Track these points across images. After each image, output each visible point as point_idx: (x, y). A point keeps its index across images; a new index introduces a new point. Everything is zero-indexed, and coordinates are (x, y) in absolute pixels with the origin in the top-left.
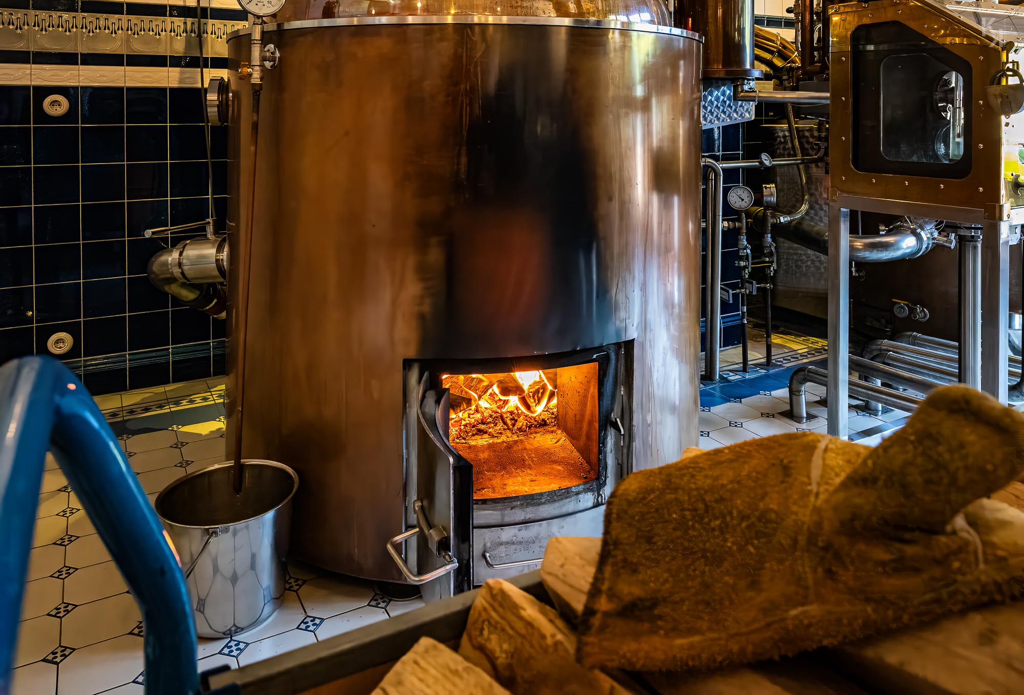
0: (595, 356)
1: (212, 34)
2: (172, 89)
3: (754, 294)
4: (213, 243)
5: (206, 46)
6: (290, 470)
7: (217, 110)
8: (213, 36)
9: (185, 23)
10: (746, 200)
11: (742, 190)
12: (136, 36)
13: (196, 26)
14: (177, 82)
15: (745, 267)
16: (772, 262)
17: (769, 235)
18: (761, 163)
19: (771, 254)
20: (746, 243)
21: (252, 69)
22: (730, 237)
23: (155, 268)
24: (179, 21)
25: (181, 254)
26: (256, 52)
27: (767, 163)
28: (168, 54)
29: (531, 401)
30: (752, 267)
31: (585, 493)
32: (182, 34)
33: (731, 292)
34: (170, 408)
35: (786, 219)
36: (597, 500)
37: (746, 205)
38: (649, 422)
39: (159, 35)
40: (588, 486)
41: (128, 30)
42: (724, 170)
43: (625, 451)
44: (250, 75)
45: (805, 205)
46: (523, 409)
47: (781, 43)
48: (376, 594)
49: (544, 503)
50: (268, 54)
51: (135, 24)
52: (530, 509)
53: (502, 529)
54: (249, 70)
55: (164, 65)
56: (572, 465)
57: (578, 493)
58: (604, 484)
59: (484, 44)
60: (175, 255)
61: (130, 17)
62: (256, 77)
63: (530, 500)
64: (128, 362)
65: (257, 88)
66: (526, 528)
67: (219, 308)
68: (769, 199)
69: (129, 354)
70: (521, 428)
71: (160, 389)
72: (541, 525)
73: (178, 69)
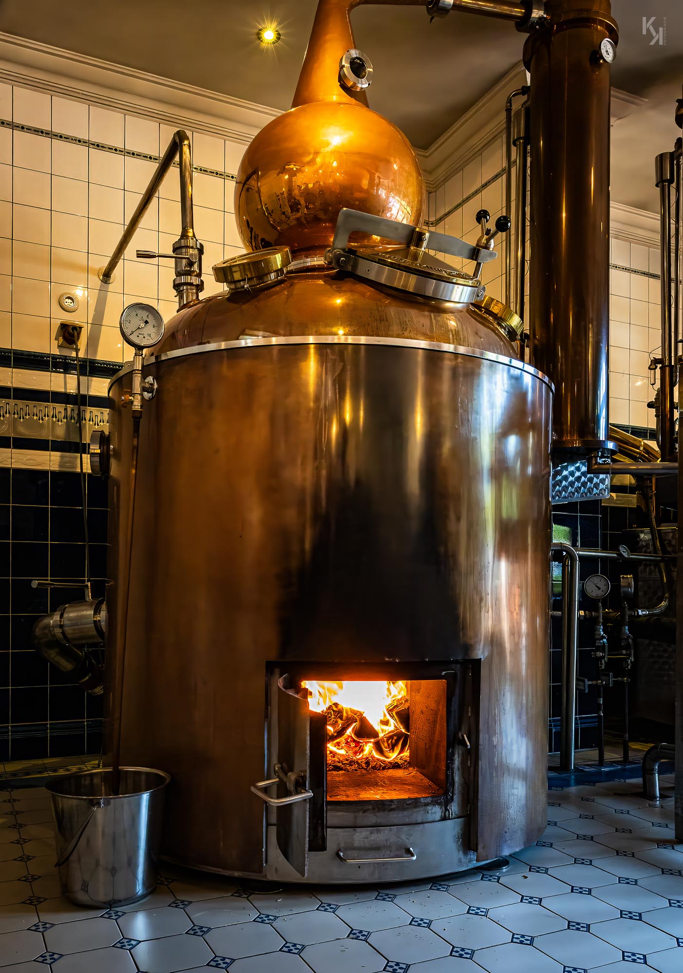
0: (444, 673)
1: (90, 421)
2: (53, 473)
3: (611, 686)
4: (91, 605)
5: (84, 429)
6: (161, 773)
7: (98, 460)
8: (91, 423)
9: (66, 409)
10: (603, 588)
11: (599, 578)
12: (22, 420)
13: (76, 412)
14: (57, 466)
15: (603, 657)
16: (630, 655)
17: (627, 627)
18: (620, 555)
19: (627, 647)
20: (602, 633)
21: (133, 397)
22: (587, 626)
23: (38, 632)
24: (60, 408)
25: (62, 616)
26: (137, 380)
27: (625, 555)
28: (50, 438)
29: (384, 746)
30: (608, 658)
31: (434, 805)
32: (63, 420)
33: (588, 683)
34: (48, 774)
35: (644, 613)
36: (445, 814)
37: (603, 593)
38: (495, 743)
39: (42, 420)
40: (435, 799)
41: (14, 414)
42: (581, 557)
43: (472, 769)
44: (132, 402)
45: (665, 601)
46: (377, 756)
47: (644, 448)
48: (238, 890)
49: (393, 810)
50: (147, 386)
51: (21, 409)
52: (381, 814)
53: (354, 830)
54: (130, 398)
55: (46, 449)
56: (423, 787)
57: (427, 805)
58: (452, 799)
59: (342, 364)
60: (57, 617)
61: (17, 401)
62: (137, 405)
63: (381, 806)
64: (10, 733)
65: (138, 415)
66: (378, 831)
67: (94, 684)
68: (626, 589)
69: (12, 726)
70: (375, 766)
71: (39, 762)
72: (390, 830)
73: (59, 454)
